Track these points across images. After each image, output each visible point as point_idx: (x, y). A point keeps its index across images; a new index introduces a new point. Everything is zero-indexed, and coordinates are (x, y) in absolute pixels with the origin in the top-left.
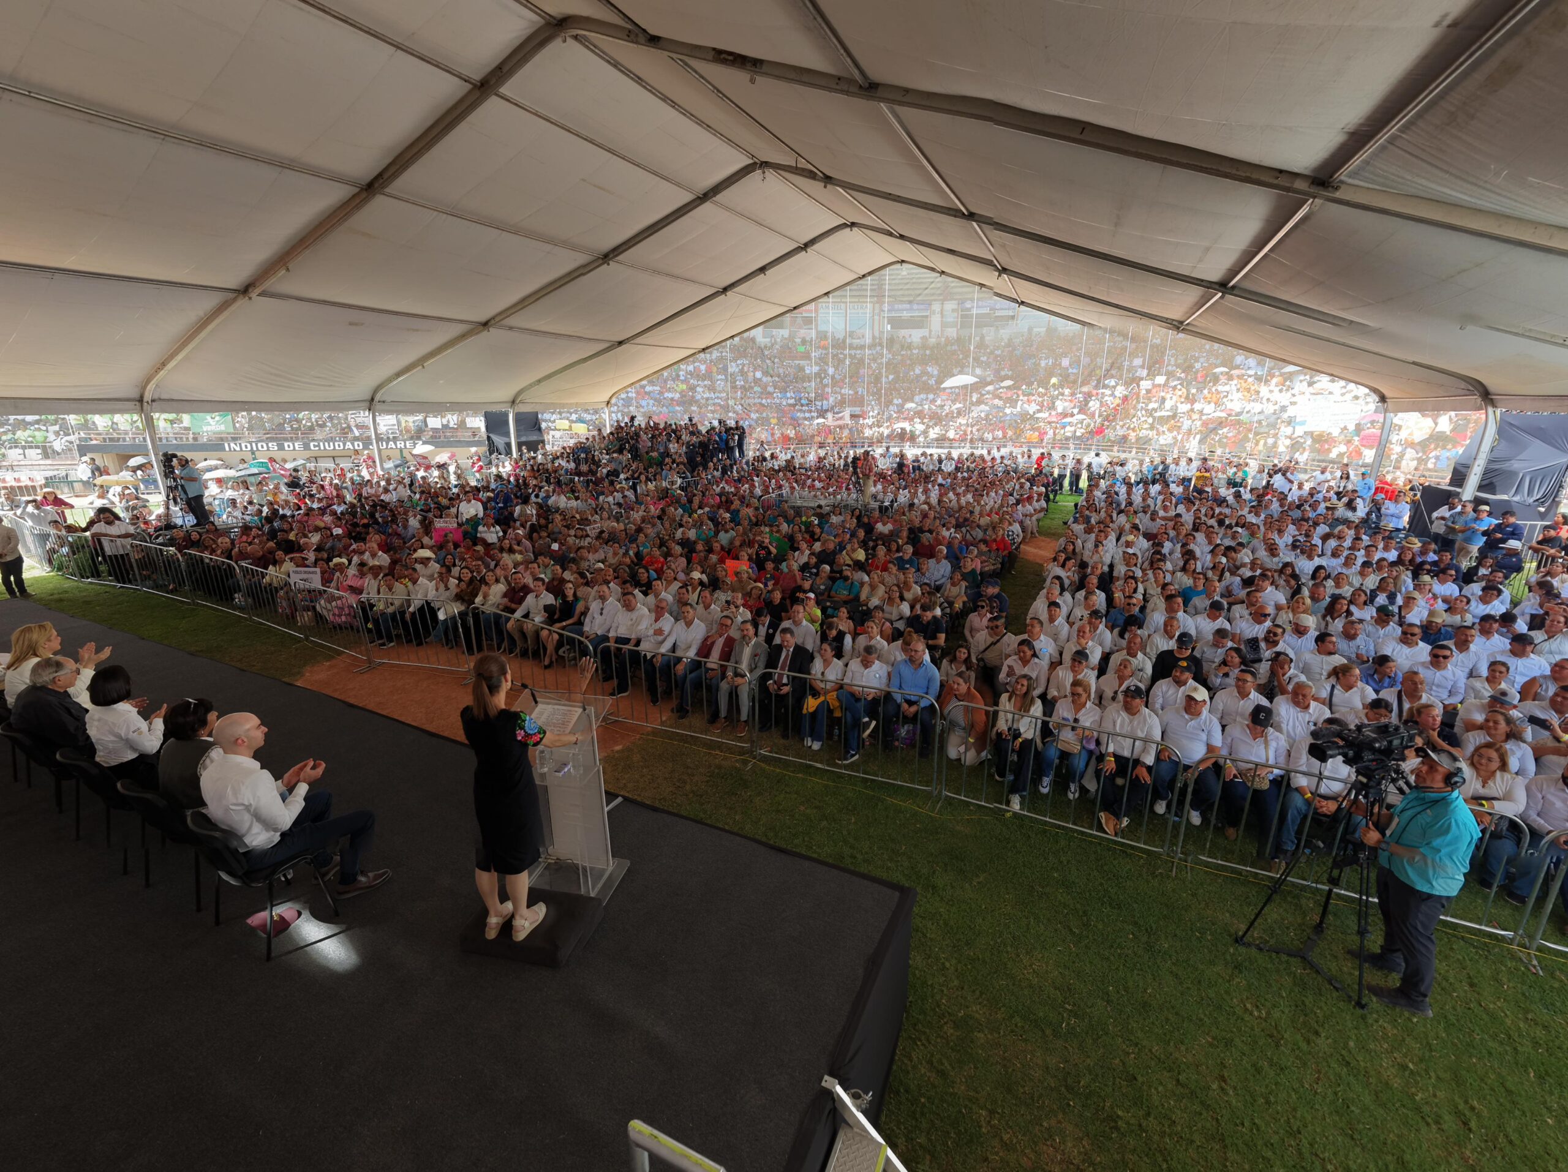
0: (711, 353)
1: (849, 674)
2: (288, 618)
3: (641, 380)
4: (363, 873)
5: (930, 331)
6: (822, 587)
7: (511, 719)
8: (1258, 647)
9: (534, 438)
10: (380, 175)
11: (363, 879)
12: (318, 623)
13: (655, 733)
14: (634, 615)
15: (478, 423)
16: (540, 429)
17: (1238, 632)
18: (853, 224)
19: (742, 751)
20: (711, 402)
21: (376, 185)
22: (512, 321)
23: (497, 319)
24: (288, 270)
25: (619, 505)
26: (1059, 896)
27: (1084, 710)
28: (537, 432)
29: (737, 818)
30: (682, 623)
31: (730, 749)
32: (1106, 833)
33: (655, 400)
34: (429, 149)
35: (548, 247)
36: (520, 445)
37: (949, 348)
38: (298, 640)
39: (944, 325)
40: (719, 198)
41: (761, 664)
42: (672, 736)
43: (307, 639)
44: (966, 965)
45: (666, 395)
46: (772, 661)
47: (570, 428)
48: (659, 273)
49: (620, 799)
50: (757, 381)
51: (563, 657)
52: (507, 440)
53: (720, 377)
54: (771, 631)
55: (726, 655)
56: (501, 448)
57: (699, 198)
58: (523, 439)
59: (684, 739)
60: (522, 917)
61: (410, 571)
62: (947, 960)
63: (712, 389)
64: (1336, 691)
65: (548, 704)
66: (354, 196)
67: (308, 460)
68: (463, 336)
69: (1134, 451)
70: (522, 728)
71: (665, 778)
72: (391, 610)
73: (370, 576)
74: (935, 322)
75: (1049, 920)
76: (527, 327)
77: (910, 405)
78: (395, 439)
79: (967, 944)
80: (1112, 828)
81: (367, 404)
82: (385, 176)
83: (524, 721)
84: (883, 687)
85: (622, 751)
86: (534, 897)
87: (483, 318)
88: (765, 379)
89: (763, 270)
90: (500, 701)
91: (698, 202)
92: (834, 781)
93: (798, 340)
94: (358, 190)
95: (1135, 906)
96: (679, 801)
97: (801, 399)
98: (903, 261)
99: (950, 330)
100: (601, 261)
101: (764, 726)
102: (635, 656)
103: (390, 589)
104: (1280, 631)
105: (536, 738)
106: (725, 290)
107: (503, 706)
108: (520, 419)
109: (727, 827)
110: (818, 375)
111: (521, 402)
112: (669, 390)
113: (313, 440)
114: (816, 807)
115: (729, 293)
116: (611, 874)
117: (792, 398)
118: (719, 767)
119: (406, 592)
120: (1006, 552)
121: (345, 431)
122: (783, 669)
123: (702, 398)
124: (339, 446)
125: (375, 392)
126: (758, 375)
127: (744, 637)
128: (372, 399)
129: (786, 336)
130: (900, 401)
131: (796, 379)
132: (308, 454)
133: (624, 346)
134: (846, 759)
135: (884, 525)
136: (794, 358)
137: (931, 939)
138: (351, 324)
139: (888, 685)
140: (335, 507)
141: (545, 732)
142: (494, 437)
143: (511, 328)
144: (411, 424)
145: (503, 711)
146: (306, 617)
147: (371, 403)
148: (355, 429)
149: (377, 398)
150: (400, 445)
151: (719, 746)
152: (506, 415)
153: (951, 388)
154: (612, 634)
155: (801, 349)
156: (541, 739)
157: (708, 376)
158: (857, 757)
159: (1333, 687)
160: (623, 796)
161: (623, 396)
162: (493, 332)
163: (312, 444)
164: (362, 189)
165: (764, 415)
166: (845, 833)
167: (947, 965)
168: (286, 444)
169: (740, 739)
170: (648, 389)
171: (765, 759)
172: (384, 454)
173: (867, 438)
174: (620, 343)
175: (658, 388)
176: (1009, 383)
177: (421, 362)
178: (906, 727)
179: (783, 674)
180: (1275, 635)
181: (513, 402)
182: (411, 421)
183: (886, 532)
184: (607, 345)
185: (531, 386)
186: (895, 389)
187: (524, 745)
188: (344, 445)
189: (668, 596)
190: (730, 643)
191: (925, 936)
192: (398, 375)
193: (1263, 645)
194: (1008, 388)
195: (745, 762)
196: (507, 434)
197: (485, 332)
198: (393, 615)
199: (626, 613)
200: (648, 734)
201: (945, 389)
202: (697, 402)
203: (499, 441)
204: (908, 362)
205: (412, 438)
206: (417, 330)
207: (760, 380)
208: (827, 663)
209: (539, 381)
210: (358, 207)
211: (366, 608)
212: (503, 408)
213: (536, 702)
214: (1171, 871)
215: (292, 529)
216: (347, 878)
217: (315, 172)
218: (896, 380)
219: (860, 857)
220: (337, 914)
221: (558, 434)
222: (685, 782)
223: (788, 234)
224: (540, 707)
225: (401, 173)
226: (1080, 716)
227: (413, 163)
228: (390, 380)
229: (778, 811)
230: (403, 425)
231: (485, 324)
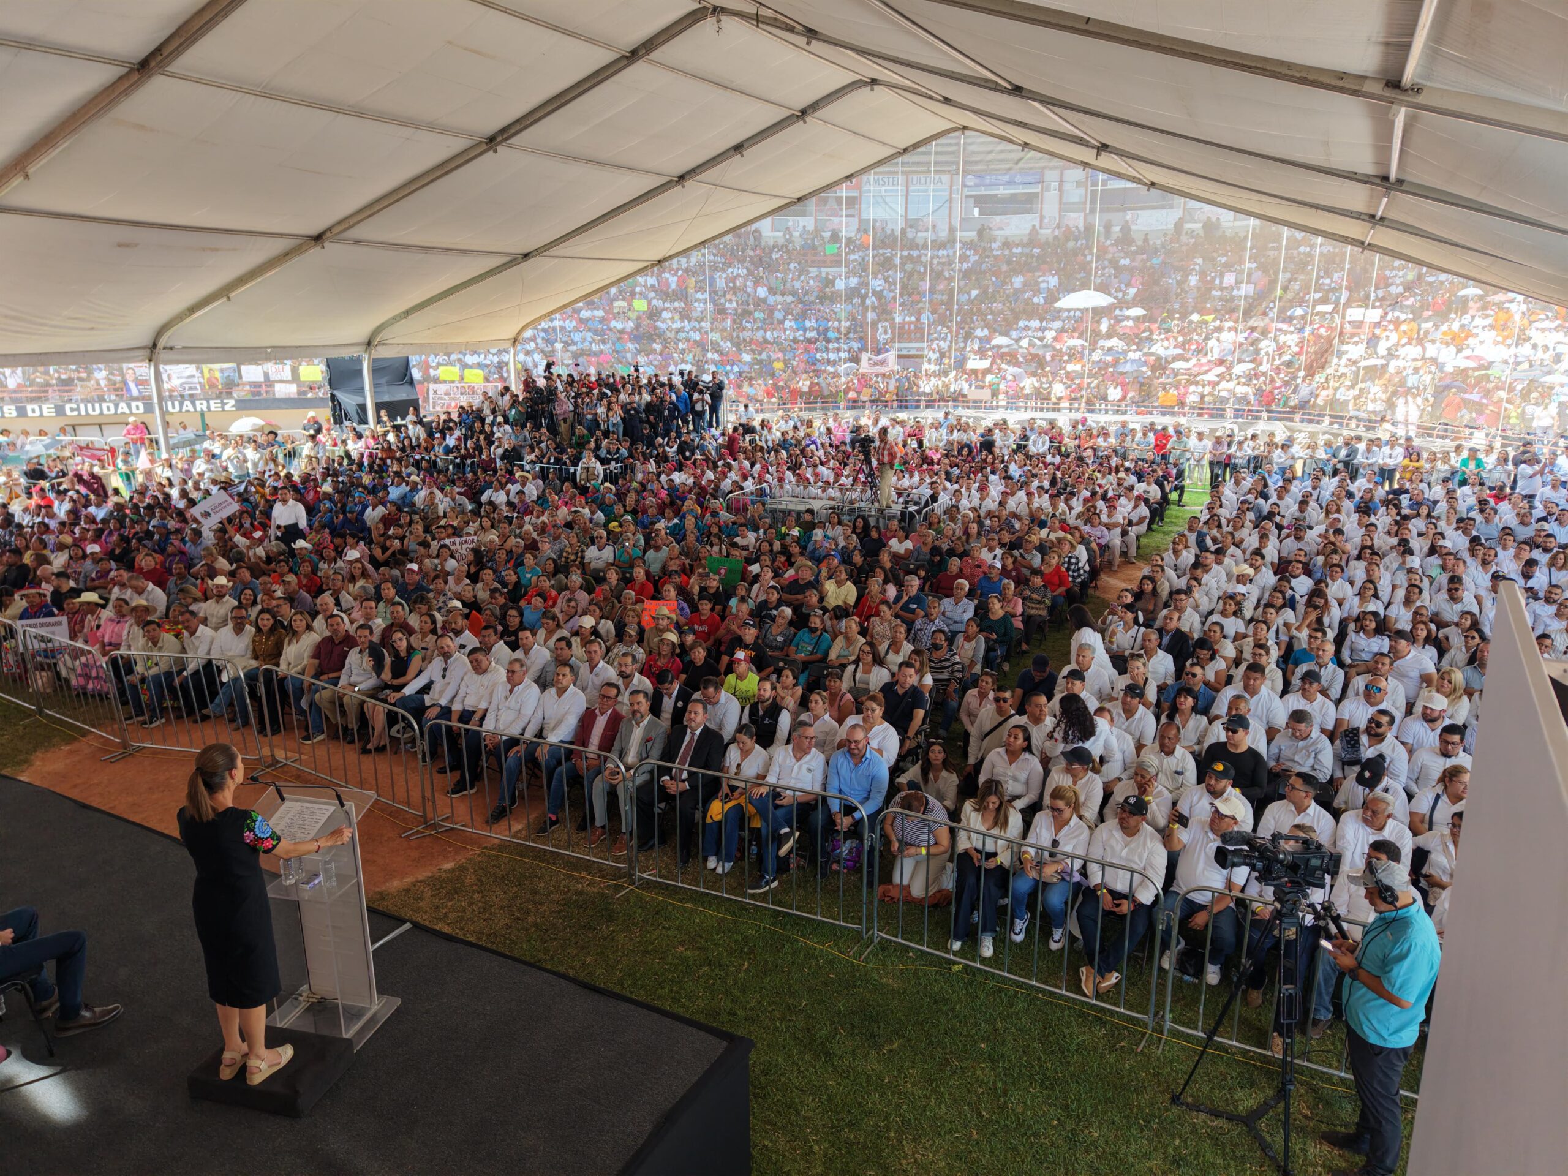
0: (688, 258)
1: (775, 769)
2: (14, 681)
3: (576, 301)
4: (87, 1007)
5: (1042, 218)
6: (780, 639)
7: (239, 818)
8: (1358, 742)
9: (401, 394)
10: (158, 50)
11: (86, 1014)
12: (55, 690)
13: (503, 846)
14: (485, 679)
15: (314, 372)
16: (411, 382)
17: (1347, 717)
18: (874, 81)
19: (617, 874)
20: (682, 335)
21: (153, 64)
22: (362, 231)
23: (335, 231)
24: (27, 176)
25: (509, 504)
26: (979, 1072)
27: (1066, 828)
28: (407, 388)
29: (588, 960)
30: (553, 691)
31: (601, 871)
32: (1085, 995)
33: (596, 332)
34: (226, 16)
35: (408, 132)
36: (379, 406)
37: (1071, 244)
38: (28, 714)
39: (1064, 207)
40: (655, 55)
41: (656, 752)
42: (523, 851)
43: (40, 711)
44: (840, 1149)
45: (613, 324)
46: (670, 752)
47: (462, 378)
48: (575, 158)
49: (408, 926)
50: (760, 302)
51: (398, 739)
52: (360, 400)
53: (699, 295)
54: (680, 704)
55: (607, 744)
56: (352, 411)
57: (624, 57)
58: (386, 398)
59: (540, 855)
60: (258, 1057)
61: (187, 615)
62: (817, 1142)
63: (685, 315)
64: (1440, 803)
65: (297, 801)
66: (121, 78)
67: (63, 430)
68: (286, 255)
69: (1327, 420)
70: (251, 830)
71: (502, 907)
72: (154, 671)
73: (130, 620)
74: (1050, 206)
75: (955, 1100)
76: (380, 239)
77: (999, 340)
78: (193, 398)
79: (851, 1125)
80: (1091, 986)
81: (147, 352)
82: (166, 52)
83: (254, 821)
84: (817, 789)
85: (453, 870)
86: (275, 1038)
87: (314, 230)
88: (771, 300)
89: (738, 148)
90: (227, 798)
91: (625, 62)
92: (734, 914)
93: (827, 235)
94: (127, 70)
95: (1073, 1085)
96: (514, 937)
97: (827, 330)
98: (965, 128)
99: (1073, 215)
100: (484, 147)
101: (645, 842)
102: (475, 738)
103: (155, 644)
104: (1385, 719)
105: (269, 844)
106: (682, 178)
107: (230, 804)
108: (378, 369)
109: (571, 973)
110: (852, 293)
111: (379, 343)
112: (616, 317)
113: (70, 401)
114: (699, 948)
115: (688, 183)
116: (375, 1015)
117: (812, 329)
118: (581, 893)
119: (179, 647)
120: (1062, 589)
121: (120, 390)
122: (682, 762)
123: (669, 329)
124: (108, 409)
125: (159, 333)
126: (762, 292)
127: (634, 713)
128: (154, 345)
129: (811, 227)
130: (986, 332)
131: (822, 298)
132: (62, 422)
133: (531, 261)
134: (760, 887)
135: (900, 542)
136: (823, 263)
137: (804, 1118)
138: (120, 245)
139: (825, 787)
140: (92, 509)
141: (279, 839)
142: (341, 396)
143: (357, 242)
144: (218, 375)
145: (229, 810)
146: (40, 680)
147: (153, 350)
148: (132, 386)
149: (161, 343)
150: (201, 405)
151: (587, 866)
152: (359, 361)
153: (1069, 310)
154: (456, 707)
155: (831, 249)
156: (274, 847)
157: (681, 294)
158: (775, 884)
159: (1438, 797)
160: (412, 922)
161: (544, 325)
162: (331, 248)
163: (68, 407)
164: (132, 70)
165: (764, 356)
166: (729, 982)
167: (816, 1148)
168: (29, 408)
169: (618, 860)
170: (585, 314)
171: (647, 885)
172: (173, 420)
173: (925, 394)
174: (526, 256)
175: (600, 313)
176: (1138, 312)
177: (225, 292)
178: (848, 843)
179: (683, 768)
180: (1379, 725)
181: (369, 344)
182: (218, 370)
183: (902, 551)
184: (504, 260)
185: (396, 319)
186: (980, 312)
187: (253, 849)
188: (116, 406)
189: (540, 653)
190: (615, 721)
191: (798, 1113)
192: (192, 310)
193: (1364, 739)
194: (1137, 319)
195: (618, 888)
196: (361, 390)
197: (318, 249)
198: (157, 677)
199: (475, 676)
200: (492, 849)
201: (1060, 310)
202: (660, 335)
203: (348, 401)
204: (1005, 268)
205: (219, 396)
206: (217, 250)
207: (764, 301)
208: (745, 753)
209: (407, 313)
210: (126, 93)
211: (122, 667)
212: (354, 352)
213: (283, 799)
214: (1138, 1045)
215: (27, 548)
216: (68, 1012)
217: (65, 52)
218: (981, 299)
219: (741, 1013)
220: (51, 1054)
221: (442, 388)
222: (527, 912)
223: (772, 99)
224: (287, 804)
225: (188, 47)
226: (1060, 837)
227: (203, 35)
228: (179, 318)
229: (647, 952)
230: (207, 375)
231: (318, 238)
